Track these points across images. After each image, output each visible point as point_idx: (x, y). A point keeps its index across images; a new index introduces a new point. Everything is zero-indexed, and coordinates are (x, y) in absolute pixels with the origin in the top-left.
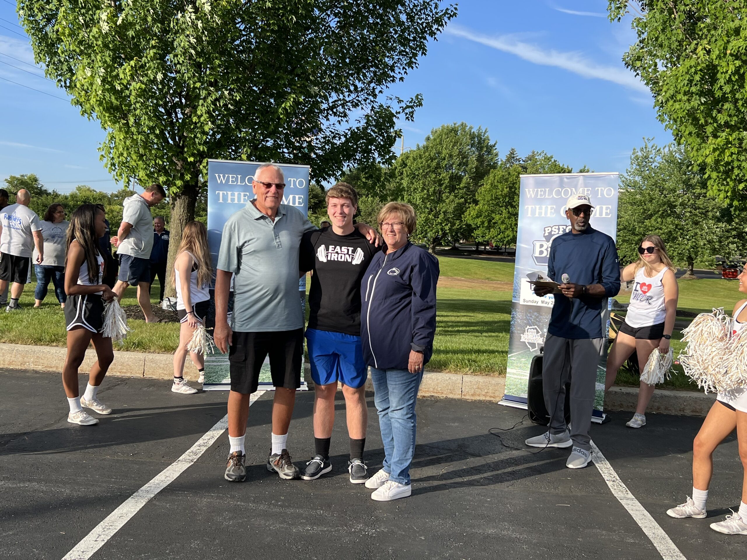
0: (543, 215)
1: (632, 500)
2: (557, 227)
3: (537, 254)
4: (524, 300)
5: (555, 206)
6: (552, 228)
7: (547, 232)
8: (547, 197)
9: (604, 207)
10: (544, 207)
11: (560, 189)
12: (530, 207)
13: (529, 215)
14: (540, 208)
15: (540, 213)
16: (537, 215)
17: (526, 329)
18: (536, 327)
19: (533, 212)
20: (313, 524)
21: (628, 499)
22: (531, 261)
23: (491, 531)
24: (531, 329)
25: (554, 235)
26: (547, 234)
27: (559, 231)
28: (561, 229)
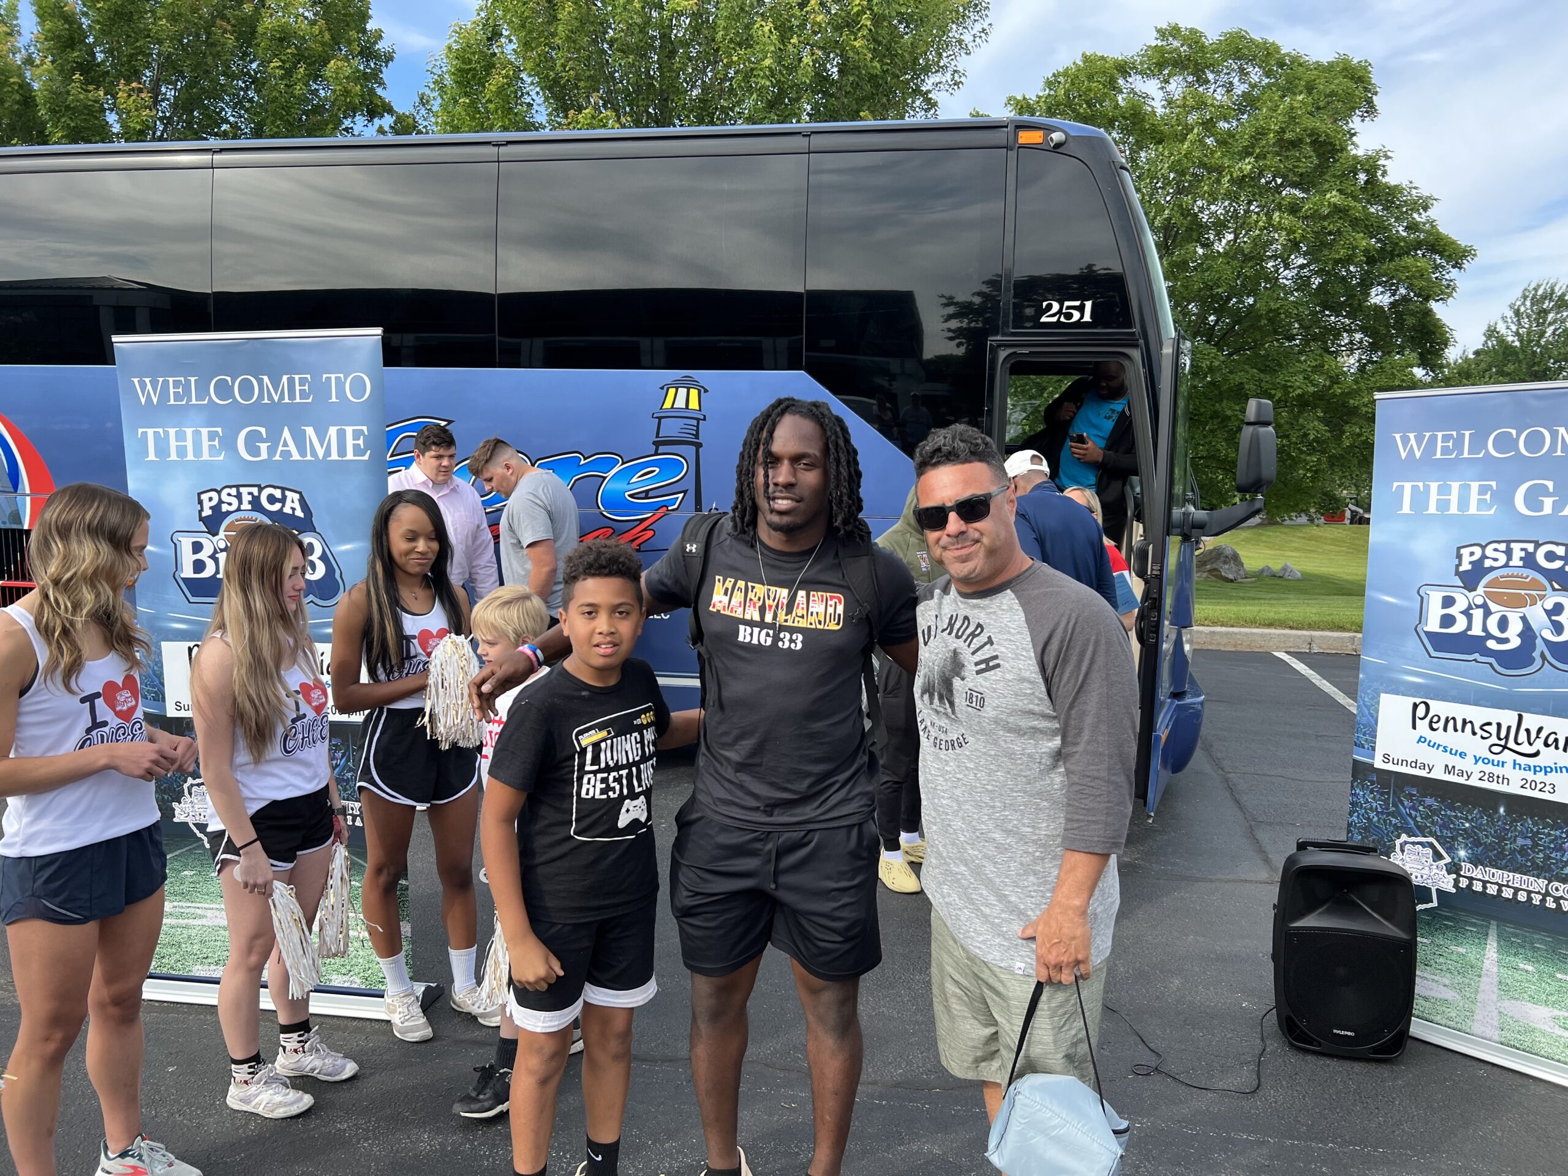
0: (1454, 509)
2: (1502, 547)
3: (1433, 625)
4: (1386, 757)
5: (1494, 484)
6: (1483, 547)
7: (1466, 560)
8: (1466, 455)
10: (1455, 486)
11: (1514, 432)
12: (1408, 486)
13: (1406, 508)
14: (1444, 490)
15: (1443, 505)
16: (1432, 509)
17: (1398, 842)
18: (1431, 840)
19: (1420, 500)
22: (1413, 646)
24: (1413, 843)
25: (1492, 569)
26: (1466, 566)
27: (1509, 558)
28: (1518, 554)
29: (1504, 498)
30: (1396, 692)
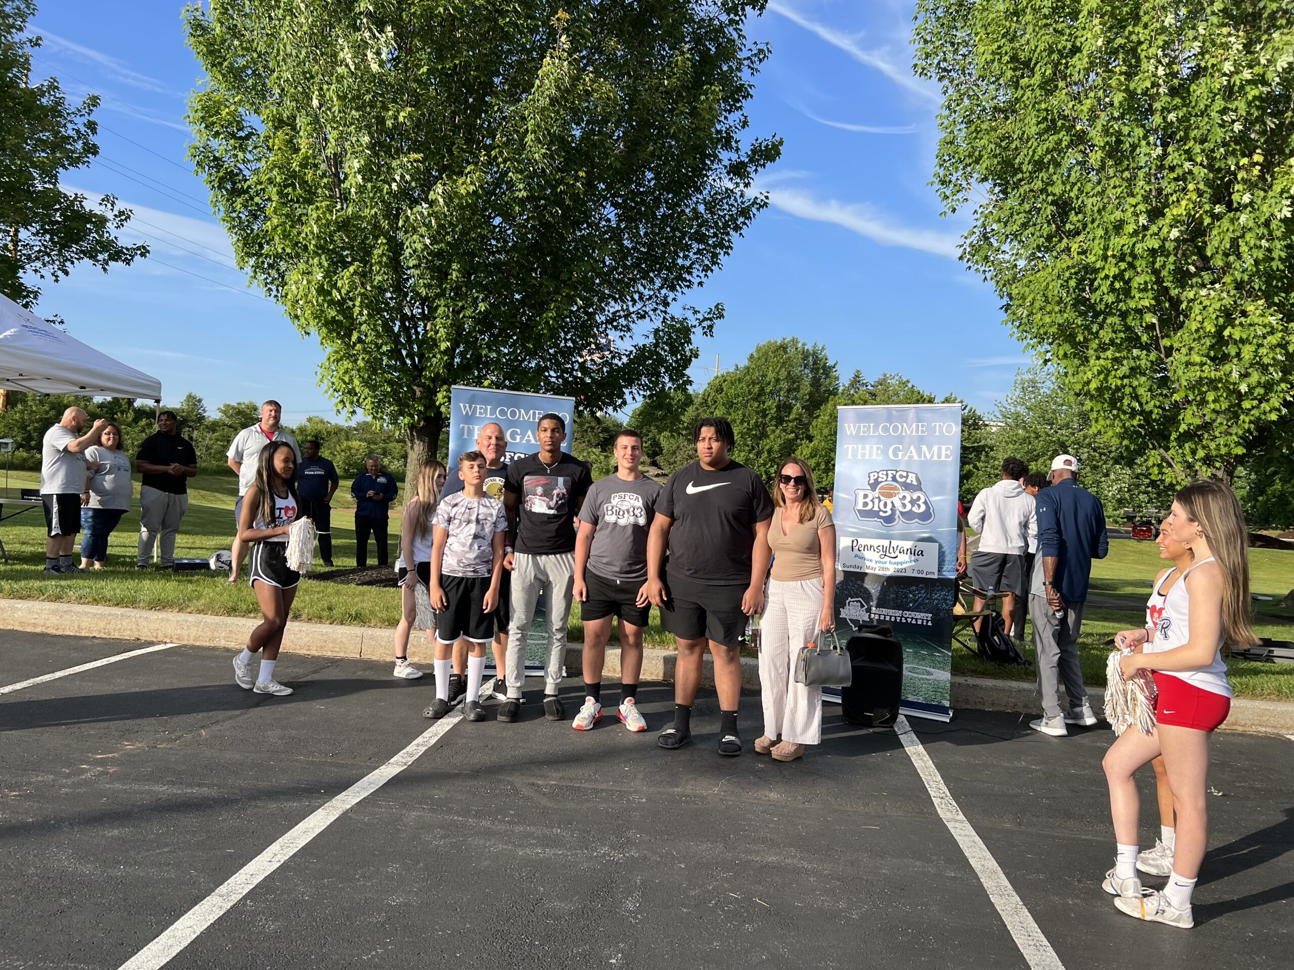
0: (867, 457)
1: (962, 822)
2: (885, 473)
3: (860, 506)
5: (881, 446)
6: (878, 473)
7: (872, 478)
8: (871, 434)
9: (944, 447)
10: (868, 447)
11: (888, 425)
12: (850, 447)
13: (850, 457)
14: (864, 448)
15: (863, 455)
16: (859, 457)
17: (847, 602)
18: (859, 598)
19: (855, 452)
20: (544, 846)
21: (956, 821)
22: (853, 516)
23: (772, 859)
24: (853, 601)
25: (881, 482)
27: (887, 477)
28: (890, 476)
29: (885, 452)
30: (847, 536)
